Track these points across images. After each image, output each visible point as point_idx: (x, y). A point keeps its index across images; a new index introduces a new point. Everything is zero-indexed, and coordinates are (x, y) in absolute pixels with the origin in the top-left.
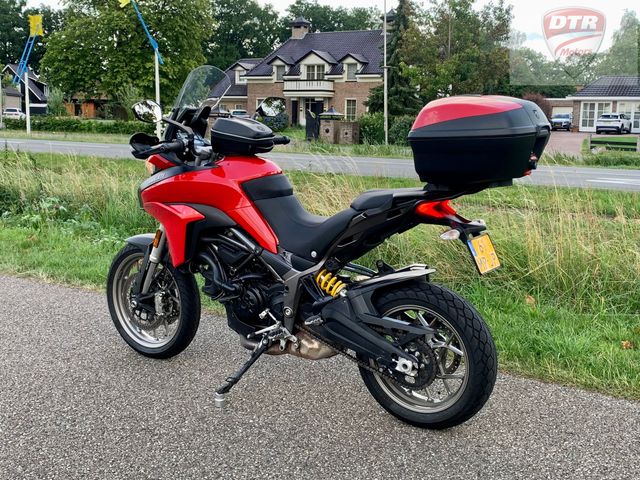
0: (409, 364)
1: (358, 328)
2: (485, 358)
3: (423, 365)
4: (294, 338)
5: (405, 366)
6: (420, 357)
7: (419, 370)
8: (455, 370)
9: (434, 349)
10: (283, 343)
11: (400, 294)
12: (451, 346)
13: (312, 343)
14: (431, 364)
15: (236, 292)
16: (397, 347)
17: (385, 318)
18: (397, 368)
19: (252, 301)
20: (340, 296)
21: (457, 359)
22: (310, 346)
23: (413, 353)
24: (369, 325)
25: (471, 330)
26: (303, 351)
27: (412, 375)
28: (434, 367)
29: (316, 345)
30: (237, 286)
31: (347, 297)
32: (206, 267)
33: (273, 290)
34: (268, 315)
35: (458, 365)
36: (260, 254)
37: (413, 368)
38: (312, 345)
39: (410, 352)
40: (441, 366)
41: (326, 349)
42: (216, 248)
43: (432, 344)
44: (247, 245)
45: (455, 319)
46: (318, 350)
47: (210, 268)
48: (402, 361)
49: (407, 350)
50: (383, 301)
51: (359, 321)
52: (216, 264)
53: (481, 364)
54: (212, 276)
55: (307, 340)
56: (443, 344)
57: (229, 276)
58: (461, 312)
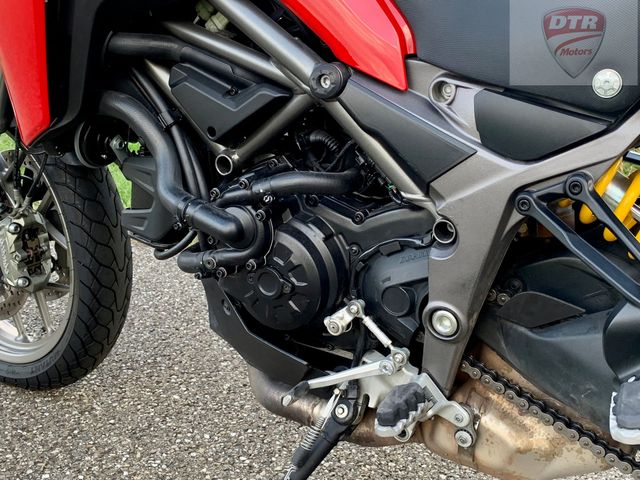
4: (459, 413)
13: (525, 429)
15: (239, 238)
19: (296, 269)
26: (489, 456)
29: (539, 436)
30: (243, 215)
32: (134, 147)
33: (378, 232)
36: (336, 94)
38: (523, 437)
42: (164, 76)
44: (282, 63)
46: (548, 455)
47: (147, 152)
52: (166, 132)
54: (152, 177)
55: (504, 416)
57: (212, 180)
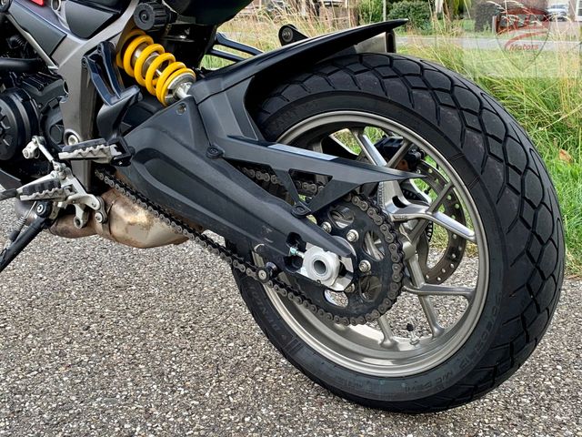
0: (331, 260)
1: (209, 173)
2: (536, 247)
3: (366, 265)
4: (94, 201)
5: (320, 265)
6: (360, 245)
7: (357, 276)
8: (450, 272)
9: (399, 223)
10: (79, 213)
11: (315, 83)
12: (441, 215)
13: (134, 211)
14: (387, 259)
16: (303, 218)
17: (277, 146)
18: (304, 272)
19: (4, 119)
20: (177, 98)
21: (456, 248)
22: (129, 218)
23: (343, 233)
24: (240, 165)
25: (499, 169)
26: (117, 229)
27: (340, 287)
28: (396, 268)
29: (141, 215)
31: (191, 100)
34: (37, 150)
35: (457, 261)
37: (342, 272)
38: (133, 216)
39: (336, 231)
40: (415, 265)
41: (161, 227)
43: (392, 211)
45: (456, 140)
46: (147, 227)
48: (312, 253)
49: (327, 225)
50: (274, 105)
51: (215, 156)
53: (525, 263)
56: (422, 211)
58: (472, 121)
